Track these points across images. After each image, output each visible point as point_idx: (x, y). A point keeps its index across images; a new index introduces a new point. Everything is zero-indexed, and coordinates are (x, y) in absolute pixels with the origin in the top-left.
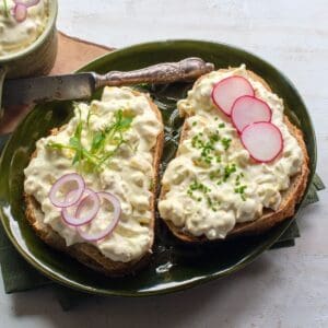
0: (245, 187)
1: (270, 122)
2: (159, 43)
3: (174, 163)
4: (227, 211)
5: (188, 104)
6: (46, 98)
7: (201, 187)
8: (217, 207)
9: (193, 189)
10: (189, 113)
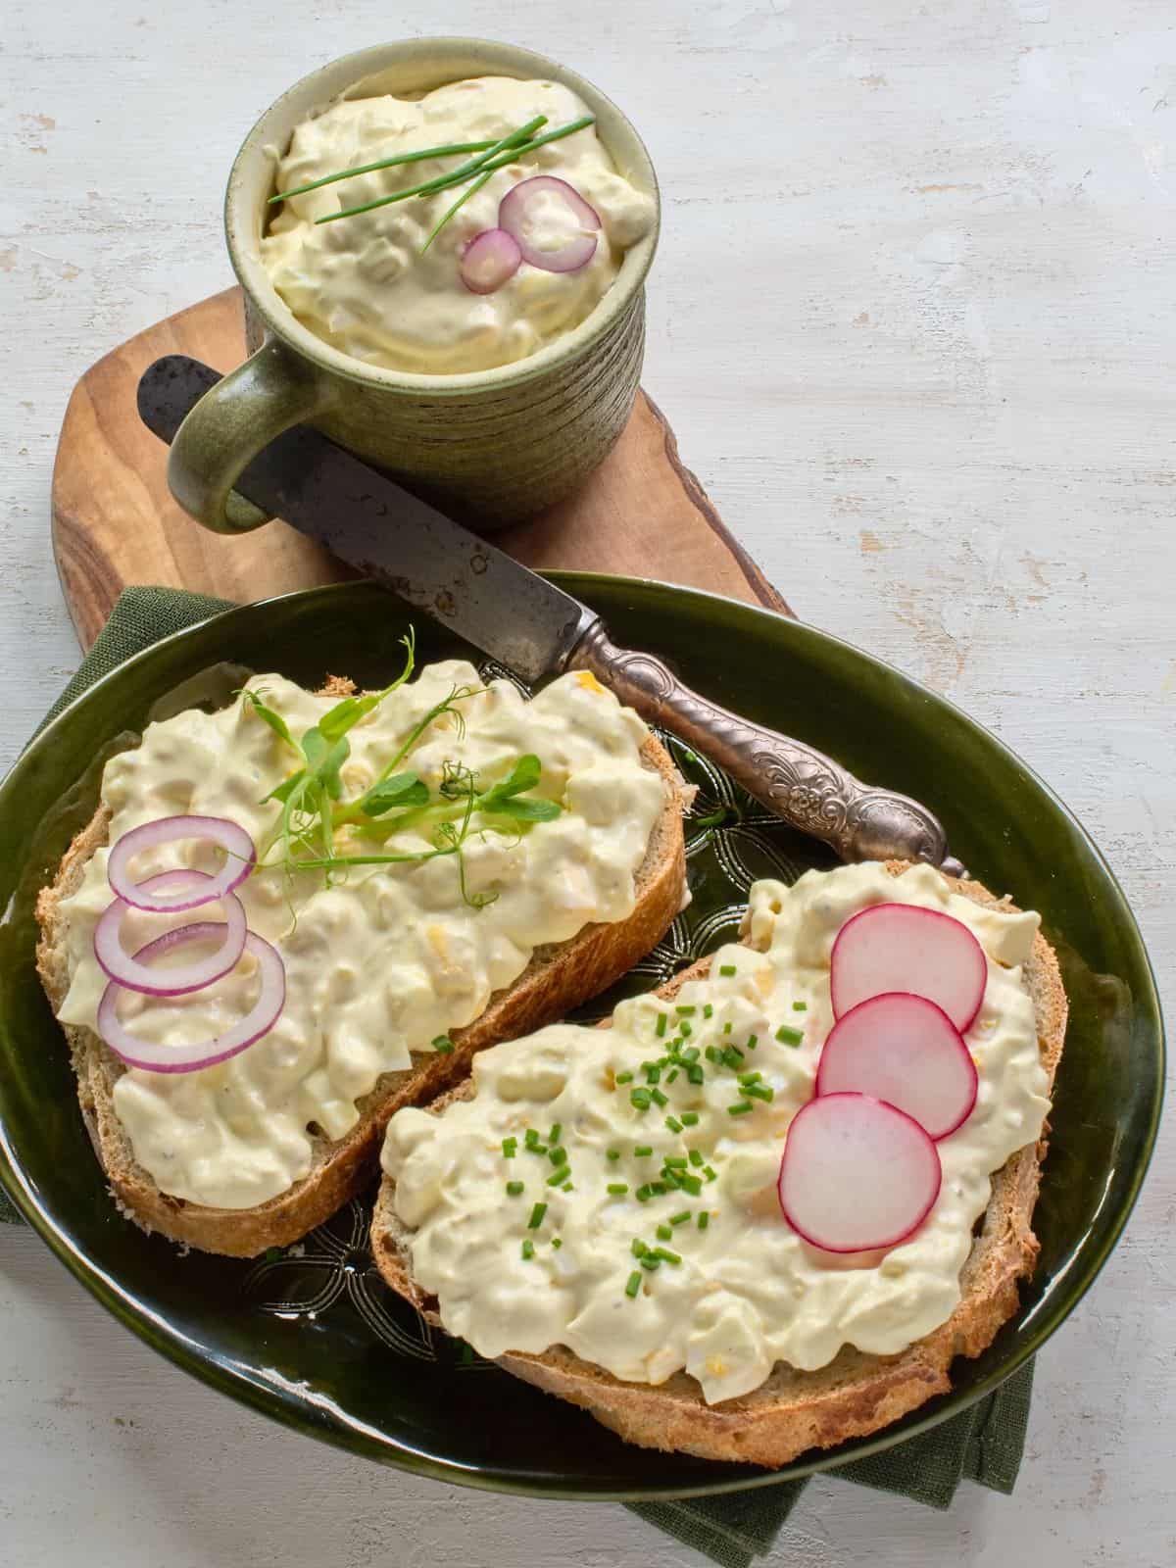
0: (674, 1261)
1: (935, 1140)
2: (882, 675)
3: (558, 1035)
4: (556, 1283)
5: (777, 908)
6: (405, 585)
7: (558, 1158)
8: (543, 1251)
9: (532, 1147)
10: (757, 934)
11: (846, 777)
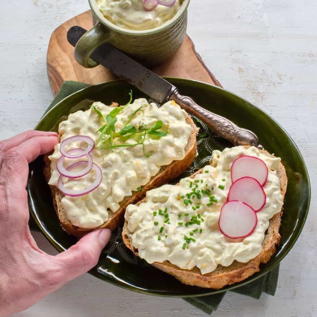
0: (194, 241)
1: (256, 212)
2: (243, 101)
3: (166, 187)
4: (166, 246)
5: (218, 157)
6: (130, 80)
7: (166, 216)
8: (163, 238)
9: (160, 213)
10: (214, 163)
11: (235, 126)
